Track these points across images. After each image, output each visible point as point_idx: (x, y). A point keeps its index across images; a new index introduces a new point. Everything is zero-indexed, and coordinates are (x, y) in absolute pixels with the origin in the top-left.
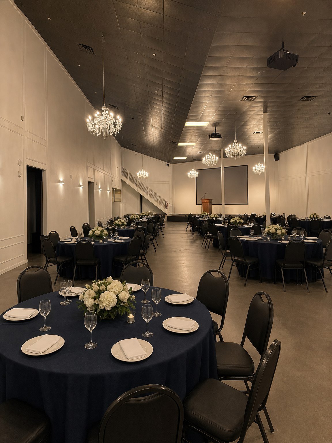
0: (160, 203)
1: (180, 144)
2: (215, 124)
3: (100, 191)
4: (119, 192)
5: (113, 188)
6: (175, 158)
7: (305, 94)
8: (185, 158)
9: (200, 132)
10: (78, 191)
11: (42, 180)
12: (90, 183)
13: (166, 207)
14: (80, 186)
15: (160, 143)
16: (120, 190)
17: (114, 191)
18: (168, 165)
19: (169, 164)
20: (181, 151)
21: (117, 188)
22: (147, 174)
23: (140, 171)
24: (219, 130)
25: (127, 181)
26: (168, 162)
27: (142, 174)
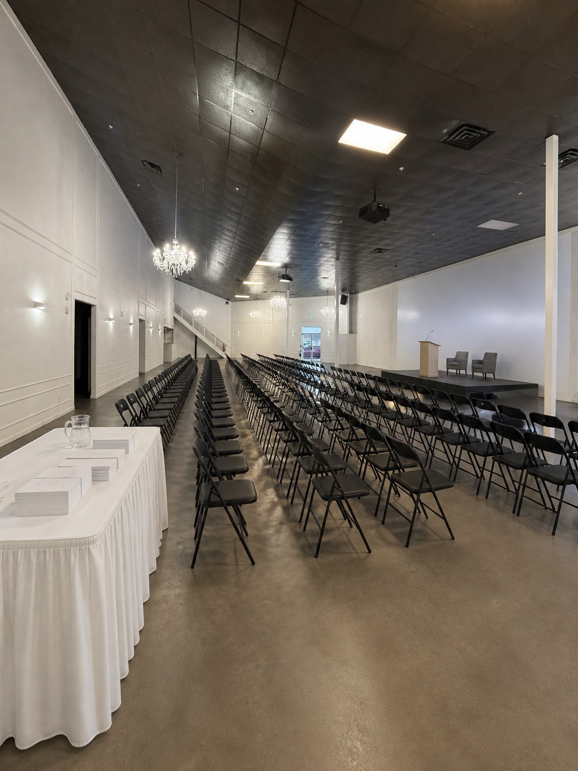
0: (217, 345)
1: (245, 283)
2: (286, 266)
3: (151, 330)
4: (171, 332)
5: (165, 327)
6: (236, 296)
7: (378, 247)
8: (248, 297)
9: (268, 271)
10: (128, 329)
11: (91, 317)
12: (141, 320)
13: (224, 350)
14: (131, 324)
15: (222, 278)
16: (172, 330)
17: (167, 330)
18: (227, 303)
19: (228, 301)
20: (244, 290)
21: (170, 327)
22: (205, 312)
23: (197, 309)
24: (289, 272)
25: (180, 319)
26: (228, 300)
27: (199, 312)
